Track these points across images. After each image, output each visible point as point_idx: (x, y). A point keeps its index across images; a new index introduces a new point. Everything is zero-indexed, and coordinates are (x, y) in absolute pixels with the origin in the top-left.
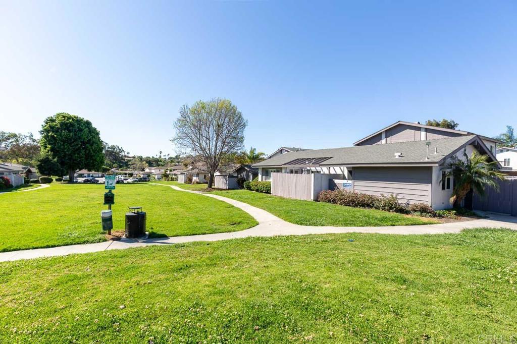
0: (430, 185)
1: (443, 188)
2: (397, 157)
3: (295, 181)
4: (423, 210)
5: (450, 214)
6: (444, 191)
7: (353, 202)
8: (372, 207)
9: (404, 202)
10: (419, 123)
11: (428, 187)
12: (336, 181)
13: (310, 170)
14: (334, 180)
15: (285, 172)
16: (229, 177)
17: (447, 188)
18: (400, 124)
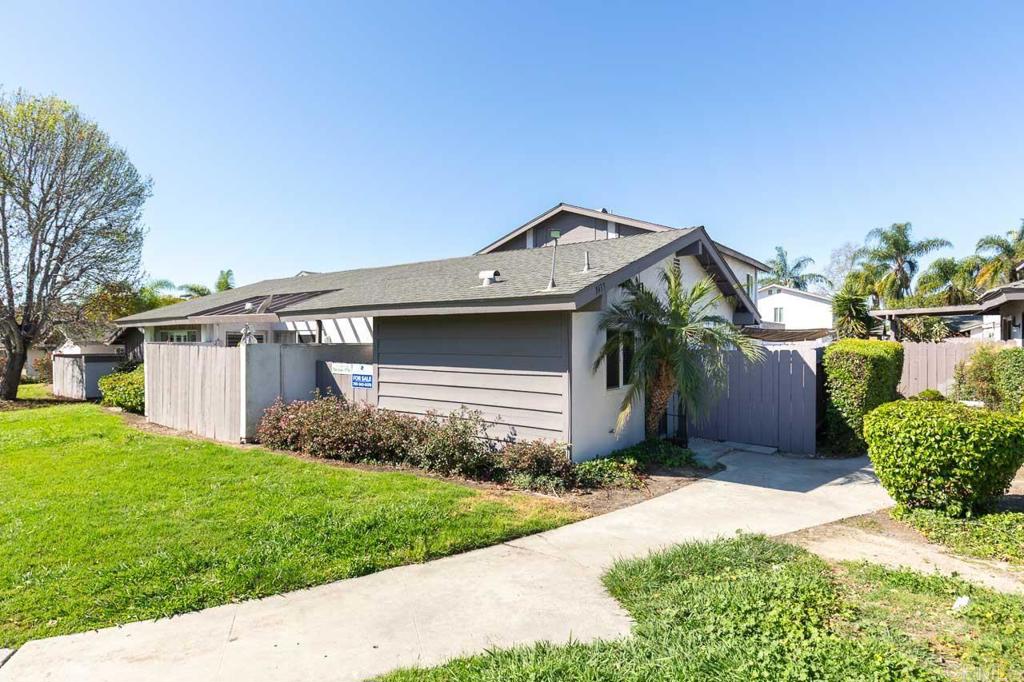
0: (566, 375)
1: (612, 383)
2: (486, 283)
3: (200, 371)
4: (542, 466)
5: (621, 470)
6: (614, 392)
7: (348, 444)
8: (401, 460)
9: (502, 433)
10: (604, 211)
11: (559, 383)
12: (336, 368)
13: (294, 332)
14: (328, 363)
15: (209, 341)
16: (86, 362)
17: (625, 383)
18: (563, 213)
